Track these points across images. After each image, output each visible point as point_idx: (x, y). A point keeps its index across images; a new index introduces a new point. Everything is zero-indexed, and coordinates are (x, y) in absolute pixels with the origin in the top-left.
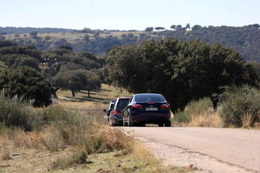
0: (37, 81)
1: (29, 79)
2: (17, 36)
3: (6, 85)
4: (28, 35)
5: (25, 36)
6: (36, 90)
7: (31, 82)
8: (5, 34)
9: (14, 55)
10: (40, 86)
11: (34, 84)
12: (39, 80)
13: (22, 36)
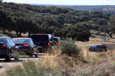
0: (83, 30)
1: (79, 29)
2: (108, 9)
3: (69, 32)
4: (113, 9)
5: (112, 9)
6: (82, 34)
7: (80, 30)
8: (103, 8)
9: (97, 18)
10: (84, 32)
11: (82, 32)
12: (84, 30)
13: (110, 9)
